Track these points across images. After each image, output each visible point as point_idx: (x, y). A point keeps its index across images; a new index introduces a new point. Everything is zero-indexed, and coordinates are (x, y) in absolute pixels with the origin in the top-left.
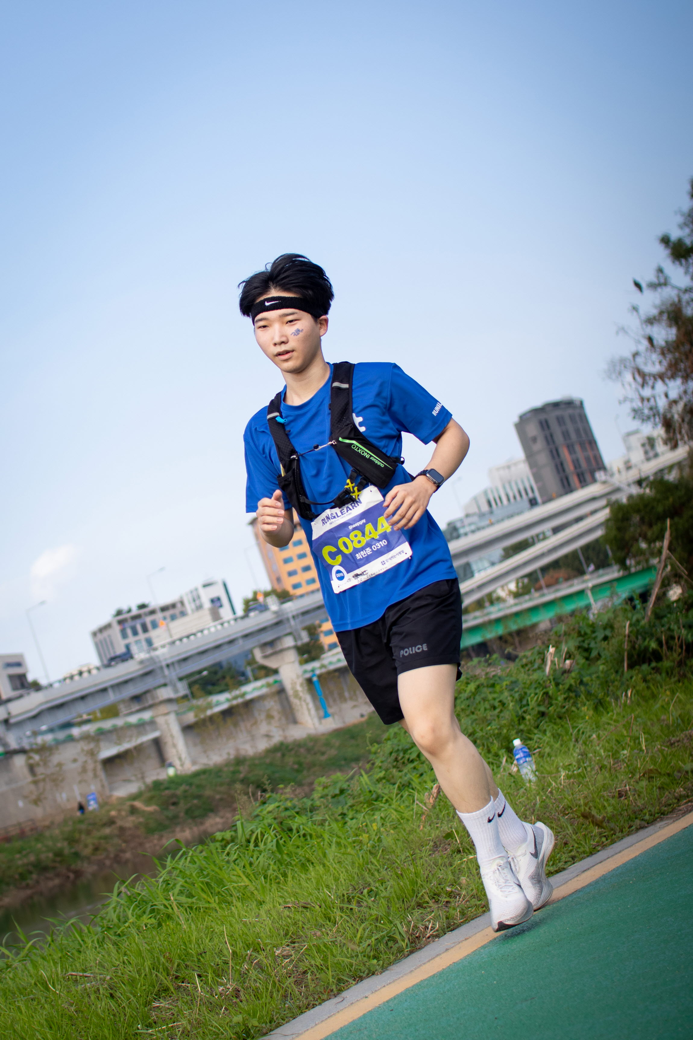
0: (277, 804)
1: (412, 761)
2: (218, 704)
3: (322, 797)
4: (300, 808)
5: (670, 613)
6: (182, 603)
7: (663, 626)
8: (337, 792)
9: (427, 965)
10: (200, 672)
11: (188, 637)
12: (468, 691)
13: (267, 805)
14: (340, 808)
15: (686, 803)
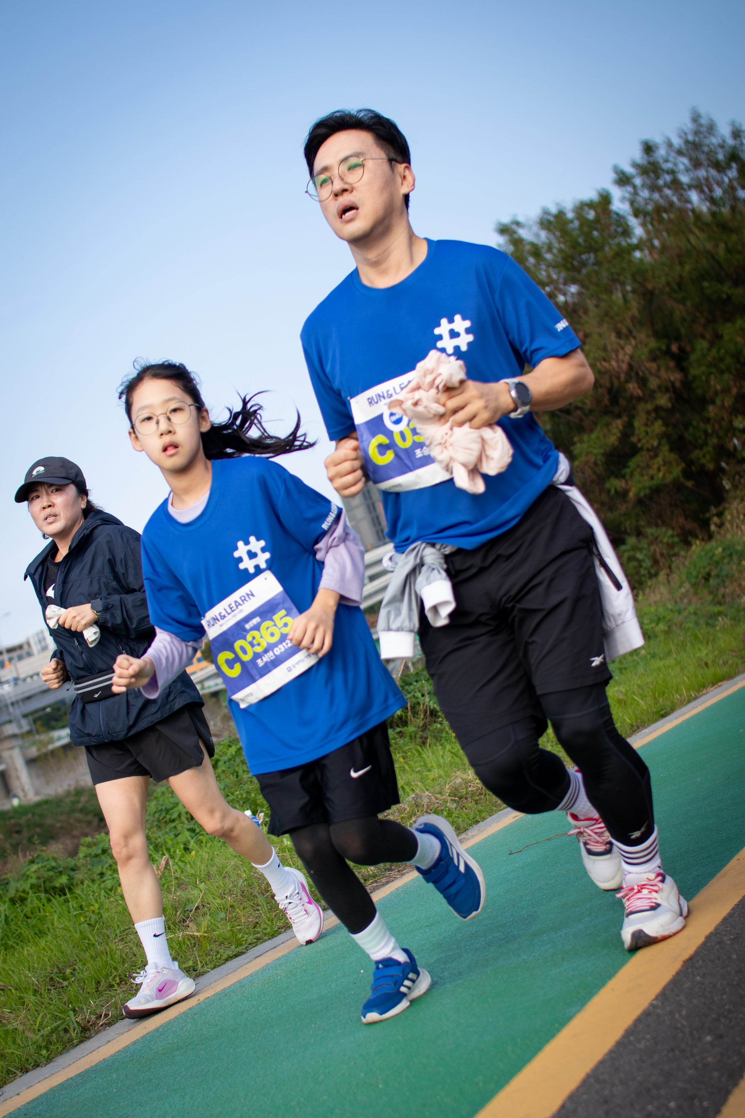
0: (40, 865)
1: (173, 821)
2: (59, 739)
3: (85, 857)
4: (64, 868)
5: (417, 681)
6: (29, 644)
7: (409, 693)
8: (100, 851)
9: (86, 1057)
10: (44, 709)
11: (32, 677)
12: (229, 754)
13: (33, 865)
14: (100, 867)
15: (372, 883)
